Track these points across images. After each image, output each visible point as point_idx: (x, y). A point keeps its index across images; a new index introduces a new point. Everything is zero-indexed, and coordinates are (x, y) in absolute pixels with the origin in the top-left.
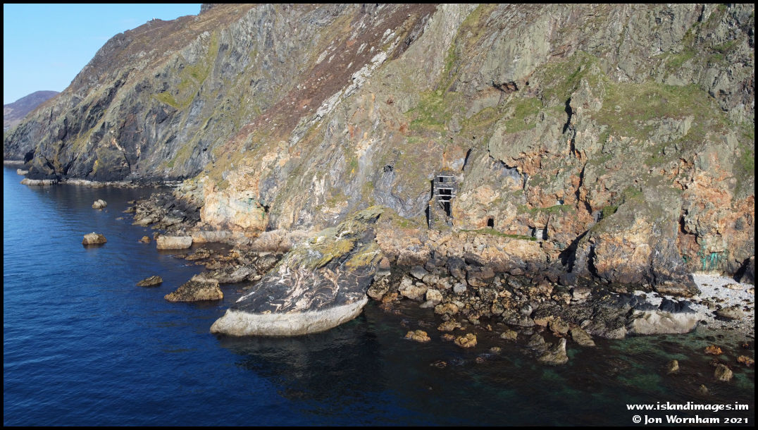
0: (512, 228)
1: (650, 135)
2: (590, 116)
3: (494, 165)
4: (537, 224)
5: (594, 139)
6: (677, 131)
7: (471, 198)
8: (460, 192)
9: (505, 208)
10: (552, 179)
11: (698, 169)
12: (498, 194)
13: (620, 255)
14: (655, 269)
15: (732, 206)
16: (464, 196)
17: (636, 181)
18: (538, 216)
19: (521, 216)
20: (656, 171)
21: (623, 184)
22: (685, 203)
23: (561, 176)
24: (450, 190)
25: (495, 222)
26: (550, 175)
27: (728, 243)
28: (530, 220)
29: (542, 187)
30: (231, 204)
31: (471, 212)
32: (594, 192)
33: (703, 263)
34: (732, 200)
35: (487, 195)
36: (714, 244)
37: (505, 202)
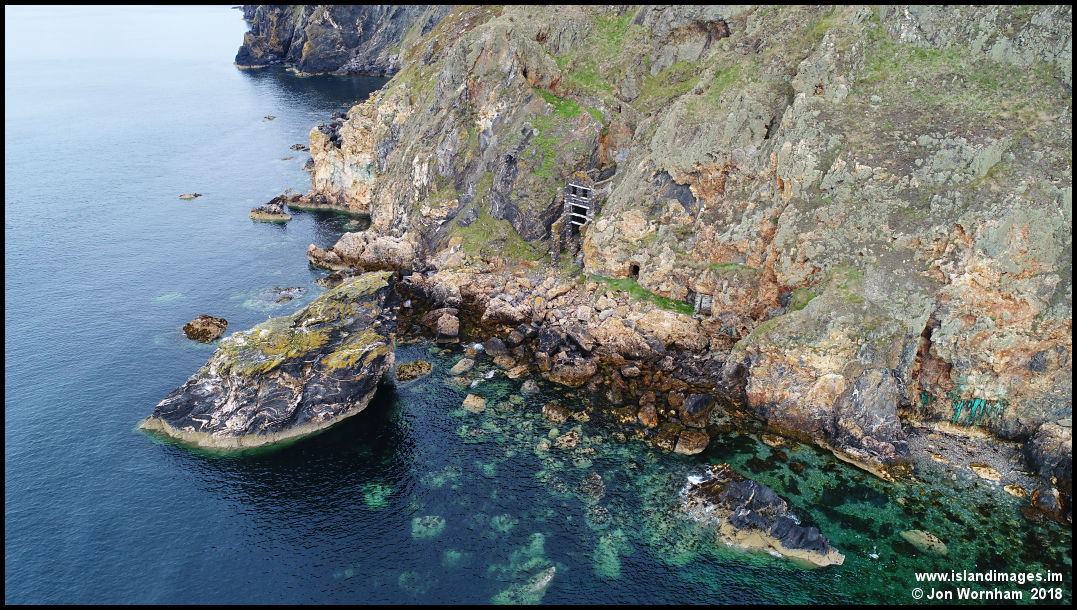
0: (663, 287)
1: (916, 167)
2: (816, 113)
3: (655, 176)
4: (699, 289)
5: (811, 160)
6: (968, 165)
7: (612, 227)
8: (598, 214)
9: (660, 252)
10: (734, 220)
11: (979, 251)
12: (653, 228)
13: (787, 386)
14: (841, 422)
15: (1034, 328)
16: (602, 223)
17: (861, 254)
18: (703, 276)
19: (678, 270)
20: (902, 239)
21: (836, 256)
22: (939, 307)
23: (748, 217)
24: (585, 210)
25: (640, 271)
26: (735, 211)
27: (1010, 390)
28: (691, 279)
29: (719, 229)
30: (347, 169)
31: (607, 251)
32: (786, 260)
33: (956, 410)
34: (1036, 317)
35: (635, 226)
36: (982, 386)
37: (661, 242)
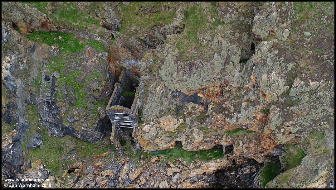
3: (172, 94)
8: (140, 122)
10: (236, 111)
12: (182, 120)
18: (224, 138)
19: (207, 139)
25: (183, 144)
28: (217, 141)
37: (190, 127)
